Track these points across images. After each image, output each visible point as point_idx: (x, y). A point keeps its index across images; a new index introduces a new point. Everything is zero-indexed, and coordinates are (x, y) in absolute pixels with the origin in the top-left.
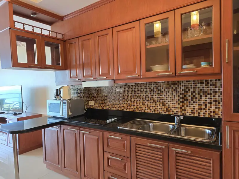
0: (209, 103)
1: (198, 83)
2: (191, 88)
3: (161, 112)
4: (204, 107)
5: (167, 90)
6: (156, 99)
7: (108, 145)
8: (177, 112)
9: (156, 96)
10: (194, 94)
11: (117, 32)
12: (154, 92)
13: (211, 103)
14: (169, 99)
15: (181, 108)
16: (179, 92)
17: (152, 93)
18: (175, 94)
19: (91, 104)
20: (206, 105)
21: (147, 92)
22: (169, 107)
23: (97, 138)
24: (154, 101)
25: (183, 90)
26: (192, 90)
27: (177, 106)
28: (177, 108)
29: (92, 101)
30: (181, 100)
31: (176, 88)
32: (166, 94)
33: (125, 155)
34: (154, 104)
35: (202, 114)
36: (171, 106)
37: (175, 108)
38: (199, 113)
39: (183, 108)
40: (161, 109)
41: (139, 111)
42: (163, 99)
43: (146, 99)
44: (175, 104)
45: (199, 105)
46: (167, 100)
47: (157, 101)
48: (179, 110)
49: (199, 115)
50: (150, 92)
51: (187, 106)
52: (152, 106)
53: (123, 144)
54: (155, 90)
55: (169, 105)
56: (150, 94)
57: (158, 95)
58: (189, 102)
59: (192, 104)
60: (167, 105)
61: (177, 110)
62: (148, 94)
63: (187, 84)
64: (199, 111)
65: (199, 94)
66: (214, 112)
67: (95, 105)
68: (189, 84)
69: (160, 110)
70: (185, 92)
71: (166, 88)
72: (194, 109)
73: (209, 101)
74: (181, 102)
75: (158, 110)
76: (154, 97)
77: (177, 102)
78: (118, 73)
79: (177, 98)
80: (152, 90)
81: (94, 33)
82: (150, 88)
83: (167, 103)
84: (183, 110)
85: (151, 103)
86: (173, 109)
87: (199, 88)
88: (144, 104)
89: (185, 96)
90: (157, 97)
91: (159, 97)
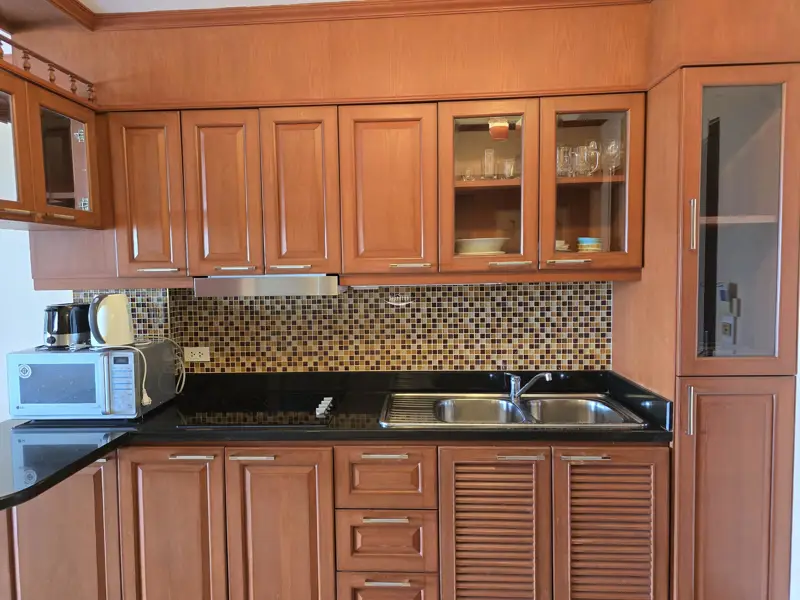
0: (581, 335)
1: (559, 288)
2: (542, 299)
3: (462, 367)
4: (570, 346)
5: (478, 305)
6: (446, 331)
7: (352, 487)
8: (504, 362)
9: (445, 321)
10: (548, 314)
11: (356, 122)
12: (439, 310)
13: (587, 335)
14: (483, 330)
15: (515, 352)
16: (510, 309)
17: (435, 315)
18: (499, 314)
19: (196, 359)
20: (576, 341)
21: (418, 310)
22: (483, 352)
23: (307, 470)
24: (440, 336)
25: (520, 304)
26: (543, 304)
27: (504, 346)
28: (504, 352)
29: (197, 345)
30: (516, 331)
31: (504, 299)
32: (477, 315)
33: (418, 504)
34: (440, 346)
35: (565, 364)
36: (489, 347)
37: (499, 352)
38: (559, 362)
39: (521, 352)
40: (462, 357)
41: (393, 368)
42: (466, 331)
43: (414, 331)
44: (499, 341)
45: (559, 341)
46: (477, 331)
47: (450, 336)
48: (509, 357)
49: (558, 367)
50: (429, 310)
51: (531, 347)
52: (435, 352)
53: (412, 473)
54: (445, 304)
55: (483, 346)
56: (429, 316)
57: (451, 320)
58: (537, 336)
59: (543, 341)
60: (478, 347)
61: (506, 357)
62: (423, 316)
63: (531, 289)
64: (560, 357)
65: (559, 314)
66: (592, 357)
67: (212, 360)
68: (536, 288)
69: (457, 362)
70: (526, 309)
71: (477, 300)
72: (548, 352)
73: (582, 330)
74: (515, 336)
75: (451, 362)
76: (440, 325)
77: (504, 336)
78: (357, 254)
79: (505, 325)
80: (434, 305)
81: (257, 108)
82: (429, 300)
83: (477, 341)
84: (520, 357)
85: (429, 342)
86: (494, 357)
87: (559, 298)
88: (409, 347)
89: (526, 320)
90: (450, 326)
91: (456, 326)
